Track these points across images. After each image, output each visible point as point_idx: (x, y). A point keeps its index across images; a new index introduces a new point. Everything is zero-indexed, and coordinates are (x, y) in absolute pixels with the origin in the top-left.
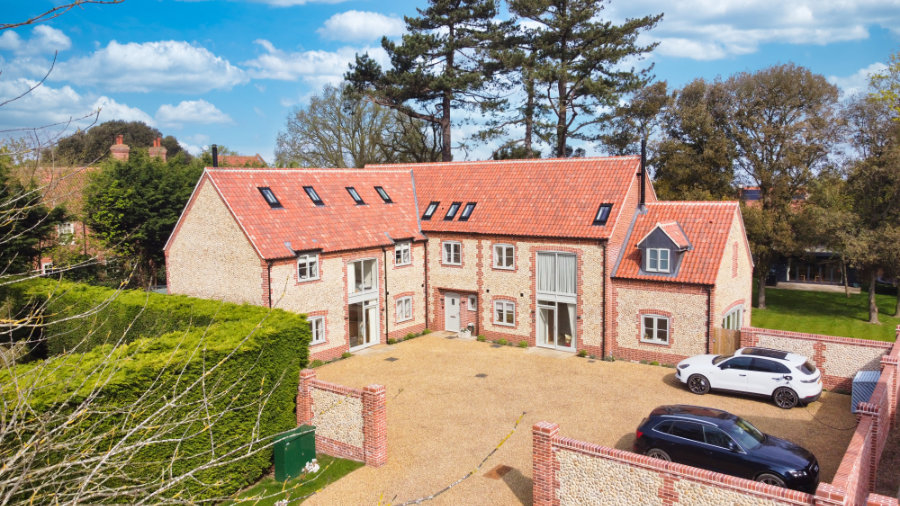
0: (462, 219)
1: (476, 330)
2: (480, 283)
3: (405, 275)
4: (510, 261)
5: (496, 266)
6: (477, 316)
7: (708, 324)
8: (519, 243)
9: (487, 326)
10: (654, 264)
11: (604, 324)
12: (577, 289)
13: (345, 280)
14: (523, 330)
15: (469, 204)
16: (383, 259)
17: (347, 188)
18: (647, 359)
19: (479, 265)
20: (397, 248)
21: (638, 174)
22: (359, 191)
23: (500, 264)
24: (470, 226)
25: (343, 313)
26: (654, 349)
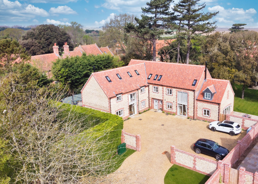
0: (159, 80)
1: (162, 110)
2: (163, 98)
3: (143, 96)
4: (171, 93)
6: (163, 106)
7: (219, 113)
8: (173, 89)
9: (165, 109)
10: (207, 97)
11: (194, 111)
12: (188, 102)
13: (128, 99)
14: (174, 111)
15: (160, 76)
16: (138, 92)
17: (127, 72)
18: (204, 120)
19: (163, 93)
20: (141, 89)
21: (204, 71)
22: (130, 73)
23: (168, 93)
24: (161, 82)
25: (128, 107)
26: (206, 118)
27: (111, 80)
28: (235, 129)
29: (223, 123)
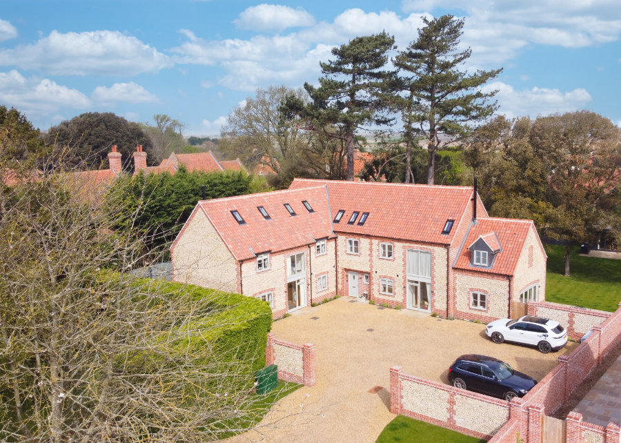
0: (360, 224)
1: (368, 297)
2: (371, 267)
3: (322, 261)
4: (390, 254)
5: (381, 257)
6: (370, 287)
7: (509, 299)
8: (396, 243)
9: (376, 294)
10: (478, 260)
11: (448, 297)
12: (433, 277)
13: (285, 268)
14: (398, 298)
15: (364, 213)
16: (309, 253)
17: (284, 205)
18: (474, 320)
19: (370, 255)
20: (318, 244)
21: (472, 200)
22: (292, 206)
23: (384, 255)
24: (365, 229)
25: (285, 289)
26: (479, 313)
27: (245, 220)
28: (551, 334)
29: (520, 321)
